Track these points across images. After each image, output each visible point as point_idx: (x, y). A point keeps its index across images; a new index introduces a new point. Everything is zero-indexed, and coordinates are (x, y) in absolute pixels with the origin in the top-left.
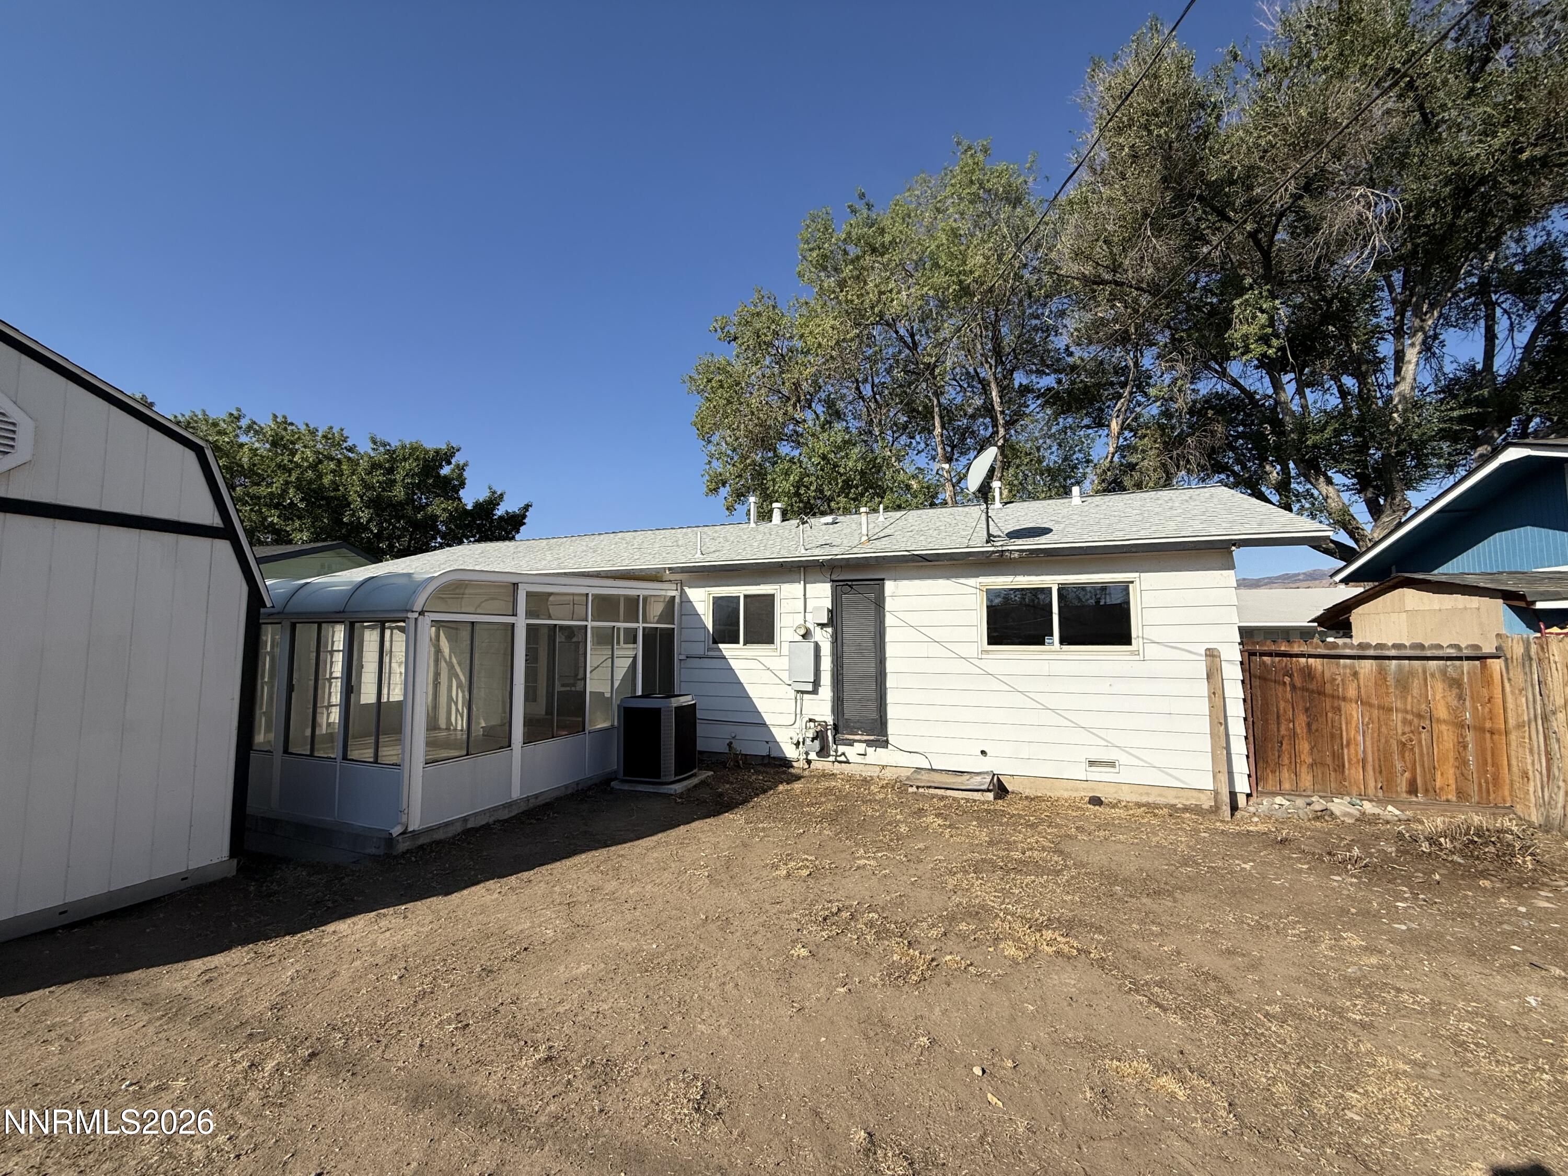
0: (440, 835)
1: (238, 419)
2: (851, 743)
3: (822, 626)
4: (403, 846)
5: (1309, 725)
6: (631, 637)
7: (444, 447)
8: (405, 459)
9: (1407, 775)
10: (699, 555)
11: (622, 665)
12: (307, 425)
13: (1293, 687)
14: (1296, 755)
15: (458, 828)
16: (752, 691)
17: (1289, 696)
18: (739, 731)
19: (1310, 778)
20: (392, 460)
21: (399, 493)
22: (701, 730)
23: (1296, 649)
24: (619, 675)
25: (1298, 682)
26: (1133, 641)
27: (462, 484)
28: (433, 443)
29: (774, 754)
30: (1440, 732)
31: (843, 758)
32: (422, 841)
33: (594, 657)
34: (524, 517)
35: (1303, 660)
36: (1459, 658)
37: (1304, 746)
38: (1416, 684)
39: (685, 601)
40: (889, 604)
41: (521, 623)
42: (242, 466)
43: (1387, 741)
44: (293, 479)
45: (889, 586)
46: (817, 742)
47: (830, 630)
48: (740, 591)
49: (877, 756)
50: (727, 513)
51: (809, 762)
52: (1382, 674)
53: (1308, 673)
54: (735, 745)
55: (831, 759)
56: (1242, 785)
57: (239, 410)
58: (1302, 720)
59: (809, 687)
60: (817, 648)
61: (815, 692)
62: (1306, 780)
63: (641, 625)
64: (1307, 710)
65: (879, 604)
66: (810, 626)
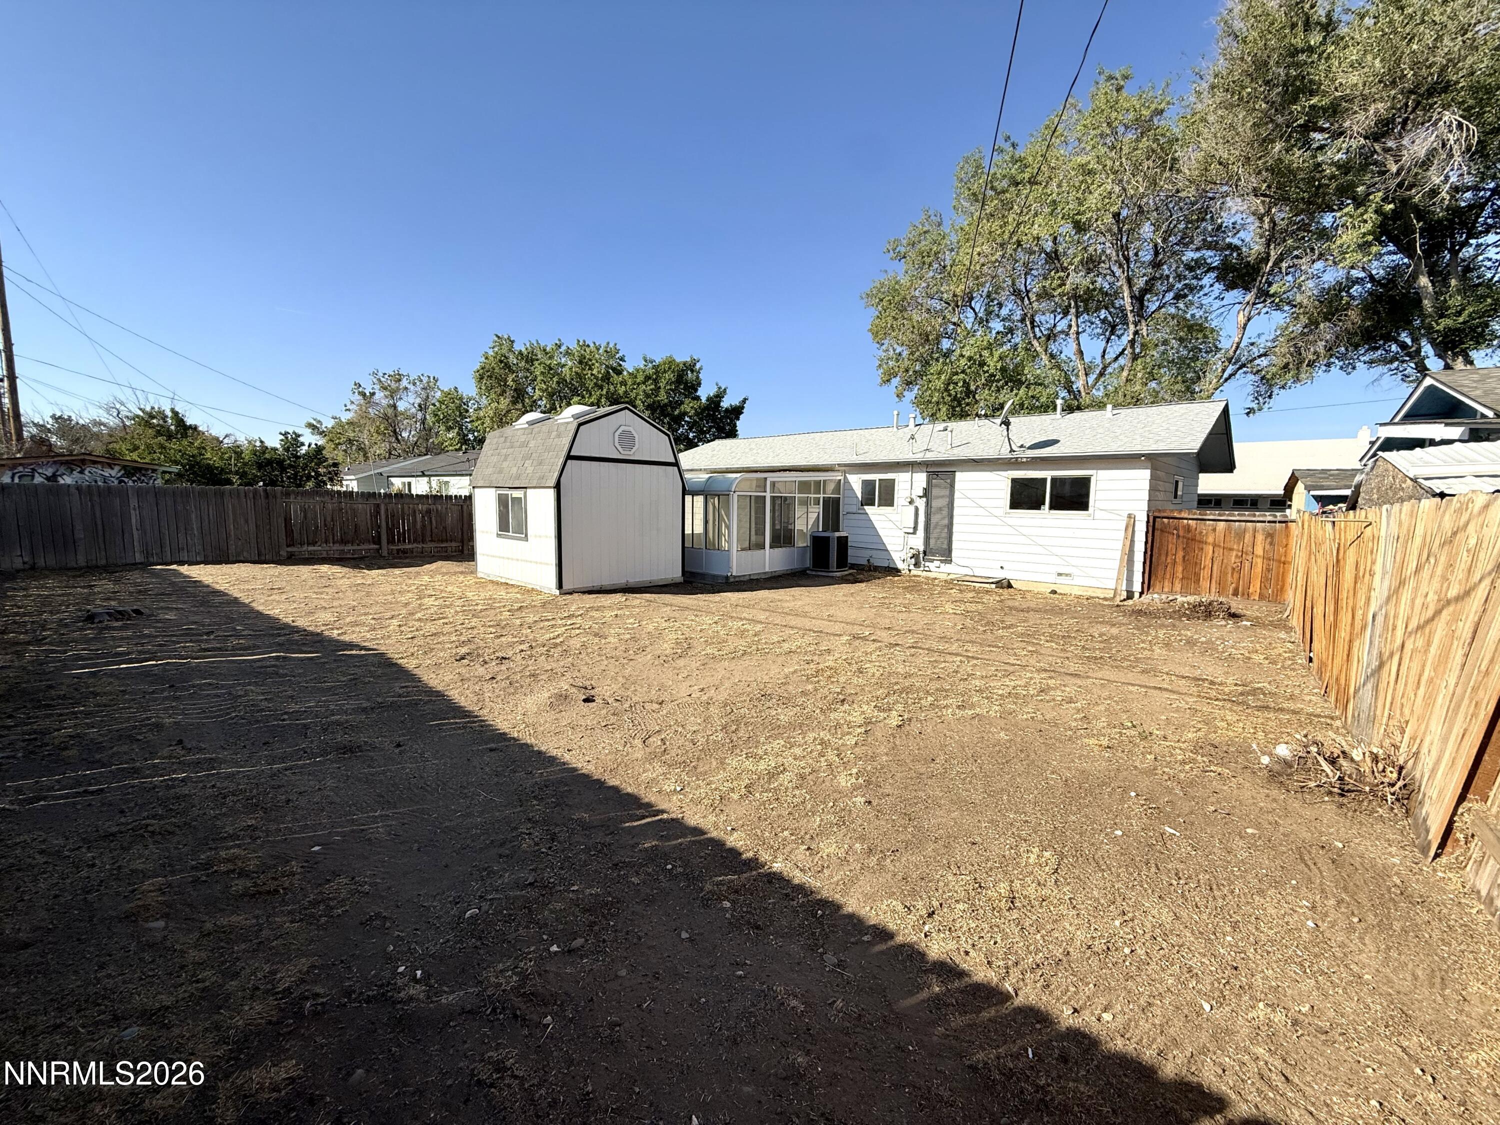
0: (742, 579)
1: (560, 347)
2: (932, 561)
3: (920, 497)
4: (732, 580)
5: (1184, 557)
6: (817, 501)
7: (689, 359)
8: (665, 372)
9: (1233, 585)
10: (855, 456)
11: (813, 517)
12: (594, 343)
13: (1178, 536)
14: (1173, 576)
15: (747, 578)
16: (881, 533)
17: (1175, 541)
18: (874, 553)
19: (1180, 586)
20: (657, 373)
21: (662, 397)
22: (850, 552)
23: (1184, 515)
24: (811, 523)
25: (1181, 533)
26: (1090, 508)
27: (699, 384)
28: (681, 358)
29: (891, 566)
30: (1256, 563)
31: (927, 569)
32: (737, 579)
33: (799, 511)
34: (743, 408)
35: (1185, 521)
36: (1275, 522)
37: (1179, 569)
38: (1248, 537)
39: (846, 481)
40: (957, 486)
41: (768, 495)
42: (566, 381)
43: (1226, 567)
44: (604, 392)
45: (959, 475)
46: (913, 560)
47: (925, 499)
48: (876, 477)
49: (946, 568)
50: (897, 400)
51: (910, 570)
52: (1229, 529)
53: (1188, 529)
54: (871, 561)
55: (922, 569)
56: (1137, 588)
57: (560, 340)
58: (1180, 554)
59: (911, 531)
60: (917, 509)
61: (914, 533)
62: (1178, 586)
63: (822, 496)
64: (1184, 549)
65: (952, 486)
66: (914, 497)
